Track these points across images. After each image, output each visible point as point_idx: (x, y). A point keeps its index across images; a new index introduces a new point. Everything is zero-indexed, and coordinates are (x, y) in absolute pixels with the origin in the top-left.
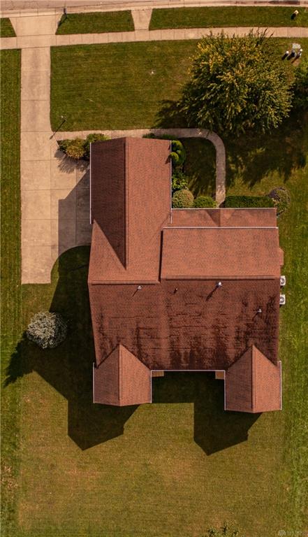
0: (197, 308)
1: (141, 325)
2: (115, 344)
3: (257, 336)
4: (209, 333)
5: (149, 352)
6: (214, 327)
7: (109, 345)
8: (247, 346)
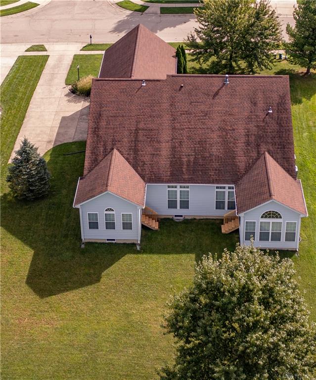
0: (202, 107)
1: (141, 126)
2: (109, 148)
3: (269, 140)
4: (215, 137)
5: (147, 159)
6: (220, 129)
7: (102, 149)
8: (258, 153)
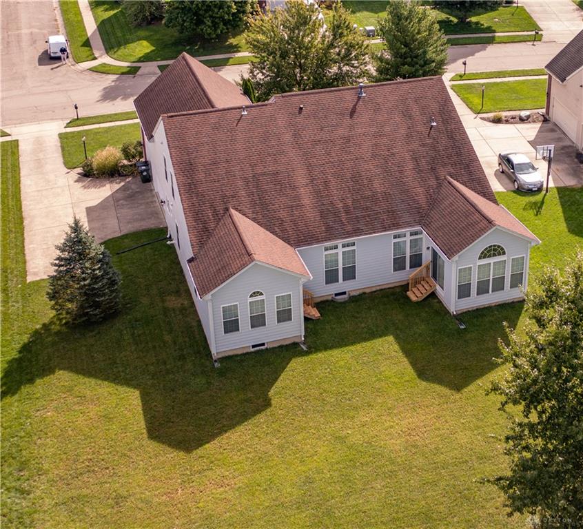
0: (340, 132)
1: (260, 169)
2: (220, 208)
3: (446, 161)
7: (210, 213)
8: (437, 178)
